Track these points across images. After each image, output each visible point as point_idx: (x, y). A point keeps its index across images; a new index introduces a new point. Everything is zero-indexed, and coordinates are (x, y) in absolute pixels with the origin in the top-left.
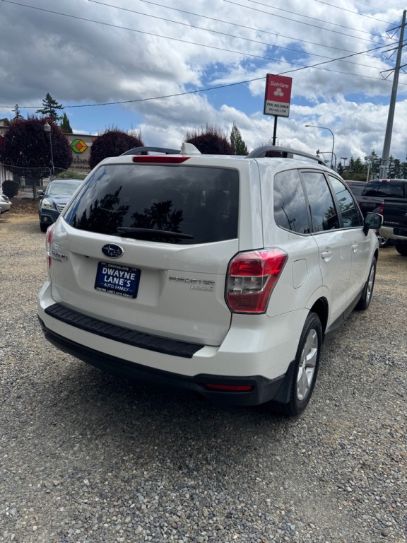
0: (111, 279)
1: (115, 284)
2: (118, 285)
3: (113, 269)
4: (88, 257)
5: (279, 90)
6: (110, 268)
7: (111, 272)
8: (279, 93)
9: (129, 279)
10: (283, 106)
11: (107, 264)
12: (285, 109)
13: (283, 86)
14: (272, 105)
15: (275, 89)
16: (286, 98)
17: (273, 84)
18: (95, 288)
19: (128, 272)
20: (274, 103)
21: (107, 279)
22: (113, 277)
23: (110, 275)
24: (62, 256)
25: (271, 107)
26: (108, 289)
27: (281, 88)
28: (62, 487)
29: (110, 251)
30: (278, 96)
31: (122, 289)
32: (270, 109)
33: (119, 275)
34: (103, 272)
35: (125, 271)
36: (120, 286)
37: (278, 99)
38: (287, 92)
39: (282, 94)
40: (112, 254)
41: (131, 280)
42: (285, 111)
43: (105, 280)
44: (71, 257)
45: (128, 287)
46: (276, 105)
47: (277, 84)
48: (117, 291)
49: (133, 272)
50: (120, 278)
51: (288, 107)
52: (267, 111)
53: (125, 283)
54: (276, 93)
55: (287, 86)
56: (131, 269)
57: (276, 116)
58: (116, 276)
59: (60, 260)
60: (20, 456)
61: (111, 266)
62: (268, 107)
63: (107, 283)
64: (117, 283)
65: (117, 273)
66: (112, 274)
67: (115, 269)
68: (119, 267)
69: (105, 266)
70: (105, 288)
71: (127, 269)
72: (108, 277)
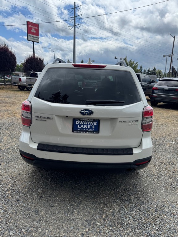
0: (82, 126)
2: (87, 128)
3: (82, 121)
4: (67, 117)
5: (33, 29)
6: (81, 121)
7: (81, 123)
8: (33, 31)
9: (94, 125)
10: (36, 37)
11: (79, 119)
12: (37, 39)
13: (35, 28)
14: (31, 36)
15: (31, 28)
16: (37, 33)
17: (30, 26)
18: (73, 131)
19: (92, 122)
20: (32, 35)
22: (84, 125)
23: (81, 125)
24: (48, 118)
25: (31, 37)
26: (81, 131)
27: (34, 28)
28: (91, 231)
29: (86, 113)
30: (33, 32)
32: (31, 38)
33: (87, 123)
34: (76, 123)
35: (90, 121)
36: (89, 129)
37: (33, 33)
38: (37, 31)
39: (35, 32)
40: (87, 114)
41: (95, 125)
42: (37, 40)
43: (78, 127)
44: (56, 118)
45: (93, 129)
46: (33, 37)
47: (32, 27)
48: (87, 131)
49: (95, 121)
50: (88, 125)
51: (38, 38)
52: (29, 39)
53: (91, 127)
54: (32, 31)
55: (37, 28)
56: (94, 120)
57: (33, 42)
58: (85, 124)
59: (45, 121)
60: (54, 228)
61: (82, 120)
62: (29, 37)
64: (86, 127)
66: (82, 124)
67: (84, 121)
68: (87, 120)
69: (77, 120)
70: (79, 131)
71: (92, 120)
72: (80, 125)
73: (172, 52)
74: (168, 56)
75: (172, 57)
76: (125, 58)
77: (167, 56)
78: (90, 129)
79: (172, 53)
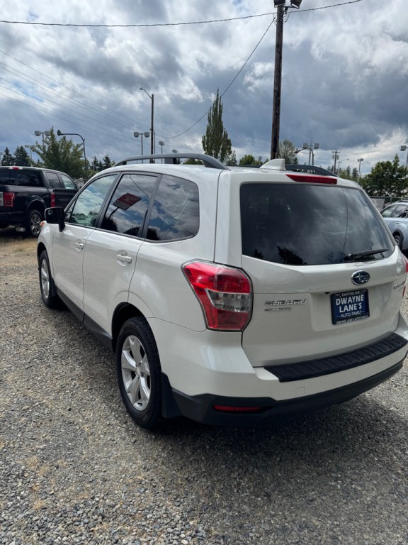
0: (346, 308)
1: (351, 311)
2: (353, 311)
3: (345, 297)
6: (343, 297)
7: (344, 301)
9: (360, 302)
11: (341, 293)
18: (334, 322)
19: (358, 295)
21: (343, 309)
22: (348, 306)
23: (344, 305)
26: (347, 319)
29: (361, 279)
31: (357, 313)
33: (352, 300)
34: (337, 304)
41: (362, 302)
43: (341, 311)
44: (310, 299)
45: (361, 309)
48: (354, 317)
49: (362, 294)
50: (353, 303)
53: (358, 307)
56: (361, 292)
58: (350, 303)
61: (345, 295)
63: (342, 313)
64: (352, 309)
65: (350, 300)
66: (345, 303)
67: (348, 297)
68: (352, 294)
69: (338, 297)
70: (342, 319)
71: (358, 293)
72: (343, 307)
73: (151, 127)
74: (143, 136)
75: (152, 139)
76: (49, 130)
77: (142, 134)
78: (356, 311)
79: (152, 130)
